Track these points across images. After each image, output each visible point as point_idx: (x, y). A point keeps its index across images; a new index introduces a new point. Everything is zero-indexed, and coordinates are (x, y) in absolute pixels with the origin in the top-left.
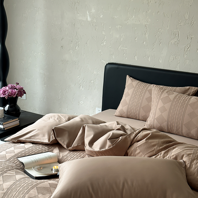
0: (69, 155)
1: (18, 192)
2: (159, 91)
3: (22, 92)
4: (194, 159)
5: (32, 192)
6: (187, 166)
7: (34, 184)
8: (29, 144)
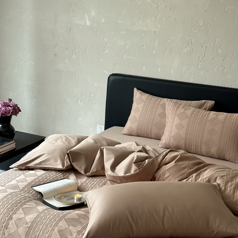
0: (88, 181)
1: (45, 225)
2: (174, 106)
3: (16, 110)
4: (229, 181)
5: (61, 224)
6: (222, 189)
7: (61, 215)
8: (40, 170)
